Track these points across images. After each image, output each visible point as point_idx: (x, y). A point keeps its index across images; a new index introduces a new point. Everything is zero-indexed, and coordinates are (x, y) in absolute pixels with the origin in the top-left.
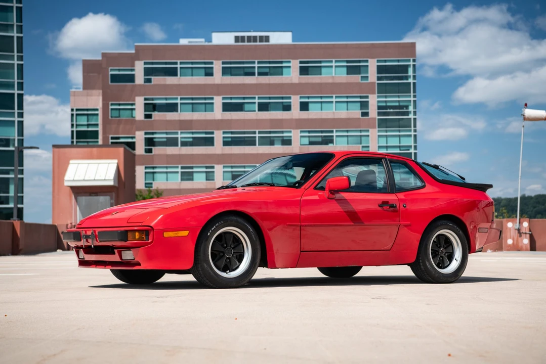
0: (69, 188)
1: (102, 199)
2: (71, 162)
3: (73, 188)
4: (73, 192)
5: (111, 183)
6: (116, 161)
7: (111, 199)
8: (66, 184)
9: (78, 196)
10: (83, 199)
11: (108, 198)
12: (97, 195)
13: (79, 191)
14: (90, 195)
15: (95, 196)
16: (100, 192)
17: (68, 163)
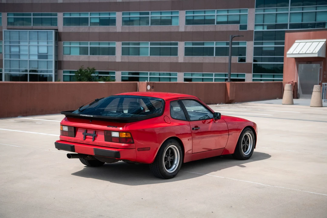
0: (294, 59)
1: (314, 65)
2: (296, 41)
3: (296, 58)
4: (296, 61)
5: (316, 56)
6: (325, 40)
7: (321, 66)
8: (288, 56)
9: (299, 64)
10: (302, 66)
11: (319, 65)
12: (311, 63)
13: (300, 61)
14: (307, 63)
15: (310, 64)
16: (313, 61)
17: (294, 42)
